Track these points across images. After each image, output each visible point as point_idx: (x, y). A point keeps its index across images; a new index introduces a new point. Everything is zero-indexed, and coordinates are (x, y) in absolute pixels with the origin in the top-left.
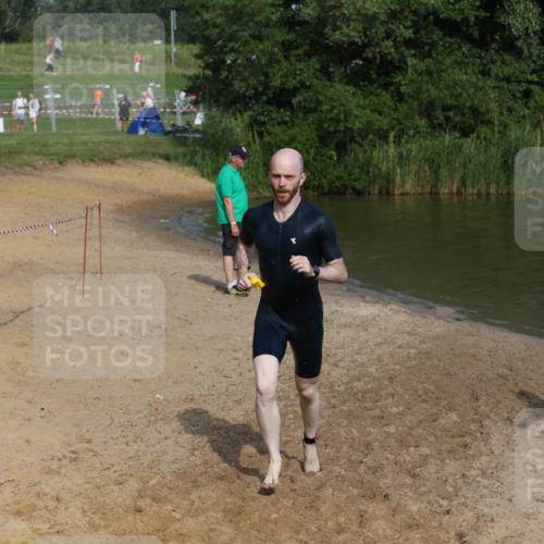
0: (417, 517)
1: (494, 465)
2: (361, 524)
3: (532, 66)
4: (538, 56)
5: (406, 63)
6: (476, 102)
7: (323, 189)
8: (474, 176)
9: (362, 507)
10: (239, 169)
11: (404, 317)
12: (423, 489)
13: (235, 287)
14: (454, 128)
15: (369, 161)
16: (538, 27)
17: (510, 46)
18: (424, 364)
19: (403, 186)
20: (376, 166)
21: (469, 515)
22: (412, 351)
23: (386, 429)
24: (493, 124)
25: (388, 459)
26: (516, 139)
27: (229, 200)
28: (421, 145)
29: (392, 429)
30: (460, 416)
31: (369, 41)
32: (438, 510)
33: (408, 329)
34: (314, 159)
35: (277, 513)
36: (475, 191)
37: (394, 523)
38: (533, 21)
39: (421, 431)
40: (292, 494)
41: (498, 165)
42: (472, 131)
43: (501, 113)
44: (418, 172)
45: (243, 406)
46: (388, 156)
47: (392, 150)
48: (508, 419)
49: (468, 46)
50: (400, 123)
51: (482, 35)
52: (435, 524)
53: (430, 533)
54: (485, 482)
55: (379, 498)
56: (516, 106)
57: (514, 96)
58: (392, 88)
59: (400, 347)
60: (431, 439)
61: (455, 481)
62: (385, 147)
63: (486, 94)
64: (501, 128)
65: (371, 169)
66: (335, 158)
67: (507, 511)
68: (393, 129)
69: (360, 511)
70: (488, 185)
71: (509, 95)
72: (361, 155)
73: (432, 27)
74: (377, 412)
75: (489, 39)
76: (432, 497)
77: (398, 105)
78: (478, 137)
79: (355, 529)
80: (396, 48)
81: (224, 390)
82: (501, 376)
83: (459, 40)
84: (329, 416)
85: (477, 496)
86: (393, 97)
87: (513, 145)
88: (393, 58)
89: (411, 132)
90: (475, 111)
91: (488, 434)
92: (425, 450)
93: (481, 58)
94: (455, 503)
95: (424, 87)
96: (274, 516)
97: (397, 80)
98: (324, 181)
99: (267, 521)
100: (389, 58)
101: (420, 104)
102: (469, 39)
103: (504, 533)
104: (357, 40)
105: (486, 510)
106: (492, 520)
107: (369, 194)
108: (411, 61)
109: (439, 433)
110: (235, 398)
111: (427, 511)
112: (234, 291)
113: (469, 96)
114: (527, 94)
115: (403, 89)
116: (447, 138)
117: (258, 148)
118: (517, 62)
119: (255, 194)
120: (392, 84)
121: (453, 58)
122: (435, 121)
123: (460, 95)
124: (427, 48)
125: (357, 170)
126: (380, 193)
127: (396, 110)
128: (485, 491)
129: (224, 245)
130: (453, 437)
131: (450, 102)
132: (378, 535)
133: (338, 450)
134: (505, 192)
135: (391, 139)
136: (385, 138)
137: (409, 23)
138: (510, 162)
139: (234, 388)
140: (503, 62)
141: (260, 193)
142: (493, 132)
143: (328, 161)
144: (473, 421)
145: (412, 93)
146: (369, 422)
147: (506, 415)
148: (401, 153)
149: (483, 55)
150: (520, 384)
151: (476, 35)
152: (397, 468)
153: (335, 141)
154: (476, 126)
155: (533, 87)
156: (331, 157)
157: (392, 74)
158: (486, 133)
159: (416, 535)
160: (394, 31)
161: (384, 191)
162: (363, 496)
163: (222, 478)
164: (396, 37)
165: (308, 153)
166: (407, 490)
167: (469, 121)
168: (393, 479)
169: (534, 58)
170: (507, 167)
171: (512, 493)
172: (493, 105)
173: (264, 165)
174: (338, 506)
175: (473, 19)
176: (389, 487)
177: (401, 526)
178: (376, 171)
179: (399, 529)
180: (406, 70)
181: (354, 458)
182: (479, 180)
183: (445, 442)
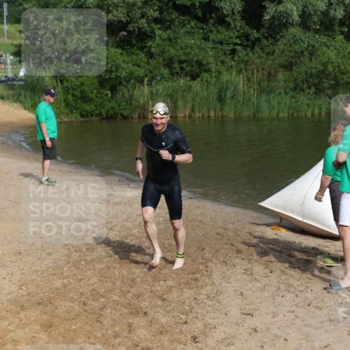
0: (166, 326)
1: (215, 291)
2: (130, 332)
3: (237, 33)
4: (241, 27)
5: (154, 33)
6: (200, 58)
7: (102, 115)
8: (200, 105)
9: (130, 320)
10: (51, 104)
12: (169, 308)
13: (47, 180)
14: (186, 75)
15: (131, 97)
16: (240, 9)
17: (222, 21)
20: (136, 100)
21: (200, 324)
22: (161, 219)
24: (211, 71)
25: (146, 289)
26: (227, 81)
27: (44, 124)
28: (165, 86)
30: (192, 261)
31: (131, 20)
32: (179, 321)
34: (97, 97)
35: (76, 325)
36: (201, 115)
37: (151, 331)
38: (237, 5)
39: (167, 270)
40: (85, 313)
41: (215, 98)
42: (198, 77)
43: (217, 65)
45: (52, 257)
46: (143, 94)
47: (146, 89)
48: (224, 261)
49: (195, 21)
50: (151, 72)
51: (204, 14)
52: (177, 330)
53: (174, 336)
54: (210, 303)
55: (141, 314)
56: (226, 59)
57: (225, 53)
58: (146, 50)
60: (174, 276)
61: (190, 302)
62: (142, 87)
63: (206, 52)
64: (217, 74)
65: (133, 102)
66: (110, 95)
67: (224, 321)
68: (147, 76)
69: (129, 323)
70: (209, 111)
71: (221, 52)
72: (126, 94)
73: (171, 9)
75: (208, 17)
76: (176, 313)
77: (150, 60)
78: (202, 80)
79: (126, 335)
80: (148, 24)
81: (40, 246)
82: (218, 234)
83: (188, 18)
84: (108, 262)
85: (204, 312)
86: (146, 55)
87: (225, 85)
88: (146, 30)
89: (159, 78)
90: (200, 64)
91: (211, 272)
92: (170, 283)
93: (203, 29)
94: (190, 316)
95: (167, 48)
96: (74, 327)
97: (149, 44)
98: (103, 110)
99: (69, 330)
100: (144, 30)
101: (164, 60)
102: (195, 17)
103: (223, 335)
104: (123, 19)
105: (211, 321)
106: (215, 328)
107: (132, 118)
108: (158, 32)
110: (47, 252)
111: (172, 322)
112: (46, 183)
113: (196, 54)
114: (233, 52)
115: (153, 50)
116: (182, 81)
117: (60, 90)
118: (227, 31)
119: (59, 120)
120: (146, 47)
121: (185, 29)
122: (174, 71)
123: (190, 53)
124: (168, 23)
125: (124, 103)
126: (139, 117)
127: (149, 63)
128: (210, 309)
130: (188, 274)
131: (183, 58)
132: (141, 338)
133: (114, 284)
134: (220, 115)
135: (146, 82)
136: (142, 82)
137: (156, 8)
138: (223, 96)
139: (47, 245)
140: (218, 32)
141: (62, 119)
142: (212, 76)
143: (105, 98)
144: (201, 263)
145: (158, 53)
146: (133, 265)
147: (222, 259)
148: (152, 92)
149: (205, 27)
150: (232, 239)
151: (200, 14)
152: (152, 295)
153: (110, 84)
154: (200, 73)
155: (236, 47)
156: (107, 95)
157: (146, 41)
158: (207, 78)
159: (165, 338)
160: (147, 13)
161: (142, 116)
162: (131, 314)
163: (40, 304)
164: (148, 17)
165: (92, 93)
166: (159, 309)
167: (196, 70)
168: (150, 302)
169: (238, 29)
170: (221, 99)
171: (227, 309)
172: (211, 60)
173: (65, 100)
174: (114, 320)
175: (198, 4)
176: (147, 307)
177: (155, 332)
178: (136, 104)
179: (154, 334)
180: (155, 38)
181: (124, 289)
182: (203, 108)
183: (182, 278)
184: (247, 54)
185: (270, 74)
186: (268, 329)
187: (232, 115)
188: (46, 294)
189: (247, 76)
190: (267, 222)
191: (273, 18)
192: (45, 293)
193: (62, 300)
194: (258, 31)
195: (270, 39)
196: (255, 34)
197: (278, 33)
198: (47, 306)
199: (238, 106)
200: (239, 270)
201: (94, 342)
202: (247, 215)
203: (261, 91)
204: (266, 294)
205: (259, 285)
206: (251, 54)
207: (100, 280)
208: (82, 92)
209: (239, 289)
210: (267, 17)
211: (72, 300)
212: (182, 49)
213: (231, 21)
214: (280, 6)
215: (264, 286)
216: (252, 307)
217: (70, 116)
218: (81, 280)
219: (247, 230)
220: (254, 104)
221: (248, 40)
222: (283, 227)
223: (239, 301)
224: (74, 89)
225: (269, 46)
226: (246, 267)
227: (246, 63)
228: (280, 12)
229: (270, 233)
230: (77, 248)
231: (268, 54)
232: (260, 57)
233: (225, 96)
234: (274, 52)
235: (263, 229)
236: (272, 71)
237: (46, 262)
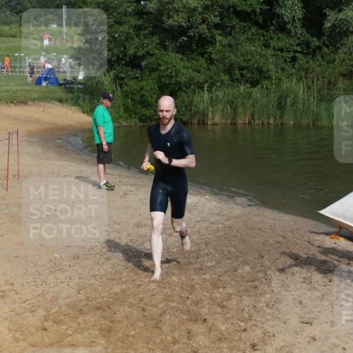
0: (225, 334)
1: (274, 300)
2: (189, 338)
3: (297, 41)
4: (301, 34)
5: (215, 39)
6: (261, 64)
8: (260, 112)
9: (189, 327)
10: (108, 108)
11: (215, 204)
12: (228, 315)
13: (105, 184)
14: (247, 81)
15: (191, 103)
16: (301, 16)
17: (282, 28)
18: (228, 234)
19: (213, 119)
20: (196, 106)
21: (259, 332)
22: (220, 226)
23: (203, 276)
24: (272, 79)
25: (205, 296)
26: (287, 88)
27: (101, 128)
28: (225, 93)
29: (208, 277)
30: (252, 268)
31: (191, 25)
32: (239, 329)
33: (218, 212)
34: (156, 102)
35: (134, 331)
36: (260, 122)
37: (210, 338)
38: (298, 12)
39: (226, 277)
40: (144, 318)
41: (275, 105)
42: (258, 84)
43: (277, 72)
44: (223, 110)
45: (111, 262)
46: (203, 100)
47: (206, 95)
48: (283, 269)
49: (256, 28)
50: (212, 78)
51: (265, 21)
52: (236, 338)
53: (234, 344)
54: (269, 311)
55: (200, 321)
56: (286, 67)
57: (285, 60)
58: (206, 55)
59: (212, 223)
60: (233, 283)
61: (249, 310)
62: (202, 93)
63: (267, 59)
64: (277, 81)
65: (193, 108)
67: (283, 330)
68: (207, 82)
69: (188, 329)
70: (269, 118)
71: (282, 60)
72: (186, 99)
73: (232, 16)
74: (198, 266)
75: (269, 23)
76: (234, 321)
77: (210, 66)
78: (262, 87)
79: (185, 341)
80: (209, 30)
81: (98, 251)
82: (278, 242)
83: (249, 24)
84: (167, 268)
85: (264, 320)
86: (207, 61)
87: (285, 93)
88: (207, 36)
89: (219, 84)
90: (260, 71)
91: (270, 280)
92: (229, 290)
93: (263, 36)
94: (250, 324)
95: (227, 54)
96: (132, 333)
97: (210, 50)
99: (128, 336)
100: (204, 36)
101: (225, 66)
102: (257, 24)
103: (282, 344)
104: (183, 24)
105: (270, 329)
106: (274, 336)
107: (192, 124)
108: (219, 38)
109: (238, 279)
111: (231, 330)
112: (105, 187)
113: (256, 60)
114: (294, 59)
115: (213, 56)
116: (242, 88)
117: (119, 94)
118: (287, 38)
119: (118, 124)
120: (206, 53)
121: (246, 36)
122: (234, 77)
123: (250, 60)
124: (229, 29)
125: (184, 109)
126: (199, 123)
127: (209, 69)
128: (269, 317)
129: (98, 157)
130: (248, 281)
131: (244, 64)
132: (200, 345)
133: (173, 290)
134: (279, 123)
135: (206, 88)
136: (202, 88)
137: (217, 13)
138: (283, 103)
140: (278, 39)
141: (120, 123)
142: (272, 83)
144: (261, 271)
145: (219, 59)
146: (193, 272)
147: (281, 267)
148: (212, 97)
149: (265, 34)
150: (290, 248)
151: (261, 21)
152: (211, 302)
153: (169, 90)
154: (260, 79)
155: (297, 54)
157: (206, 47)
158: (267, 84)
159: (224, 345)
160: (207, 18)
161: (201, 122)
162: (190, 320)
163: (98, 308)
164: (209, 22)
165: (152, 98)
166: (218, 316)
167: (256, 77)
168: (209, 309)
169: (298, 36)
170: (281, 107)
171: (286, 318)
172: (271, 67)
173: (124, 105)
174: (173, 326)
175: (259, 10)
176: (206, 314)
177: (215, 340)
178: (196, 110)
179: (213, 341)
180: (215, 43)
181: (183, 295)
182: (263, 115)
183: (242, 285)
184: (307, 62)
185: (330, 82)
186: (326, 338)
187: (292, 123)
188: (105, 299)
189: (307, 84)
190: (326, 231)
191: (334, 26)
192: (103, 298)
193: (121, 305)
194: (319, 39)
195: (331, 47)
196: (315, 42)
197: (338, 41)
198: (106, 311)
199: (298, 113)
200: (298, 278)
201: (152, 348)
202: (307, 224)
203: (321, 99)
204: (325, 303)
205: (318, 294)
206: (311, 62)
207: (159, 286)
208: (142, 96)
209: (298, 297)
210: (328, 25)
211: (131, 306)
212: (242, 55)
213: (292, 29)
214: (340, 14)
215: (323, 295)
216: (311, 315)
217: (129, 121)
218: (140, 285)
219: (306, 238)
220: (313, 112)
221: (308, 47)
222: (342, 236)
223: (298, 310)
224: (133, 94)
225: (329, 54)
226: (305, 275)
227: (307, 71)
228: (341, 20)
229: (329, 242)
230: (135, 254)
231: (329, 62)
232: (320, 65)
233: (285, 103)
234: (334, 60)
235: (322, 237)
236: (332, 80)
237: (105, 267)
